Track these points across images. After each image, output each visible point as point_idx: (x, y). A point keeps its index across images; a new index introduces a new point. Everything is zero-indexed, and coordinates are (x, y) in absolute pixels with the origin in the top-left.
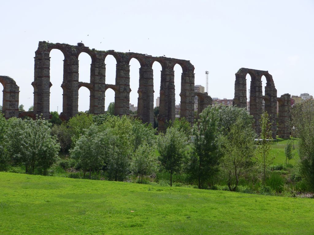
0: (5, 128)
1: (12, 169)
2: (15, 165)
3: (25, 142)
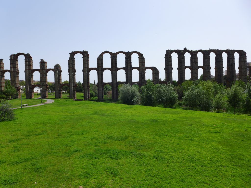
0: (154, 88)
1: (158, 106)
2: (159, 104)
3: (163, 94)
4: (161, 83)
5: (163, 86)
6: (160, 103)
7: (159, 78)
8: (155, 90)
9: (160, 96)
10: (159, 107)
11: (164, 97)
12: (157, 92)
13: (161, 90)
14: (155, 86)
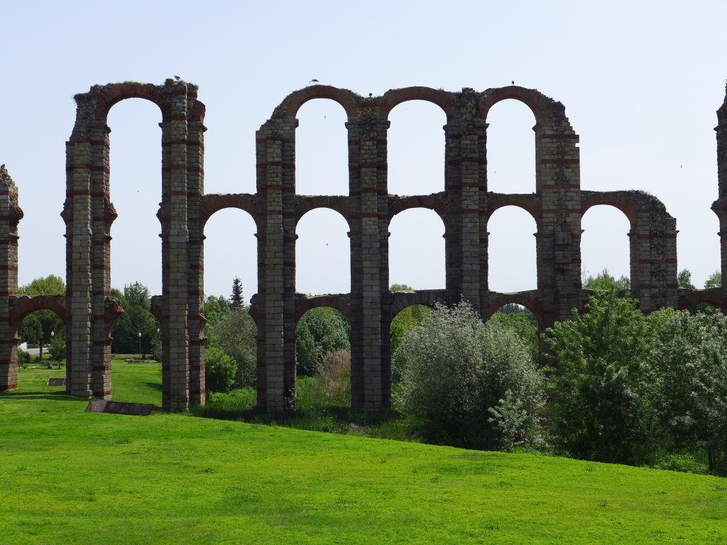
0: (642, 340)
1: (667, 460)
2: (677, 448)
3: (702, 380)
4: (691, 300)
5: (705, 322)
6: (681, 441)
7: (680, 270)
8: (648, 351)
9: (683, 396)
10: (674, 467)
11: (710, 398)
12: (663, 367)
13: (691, 350)
14: (646, 326)
